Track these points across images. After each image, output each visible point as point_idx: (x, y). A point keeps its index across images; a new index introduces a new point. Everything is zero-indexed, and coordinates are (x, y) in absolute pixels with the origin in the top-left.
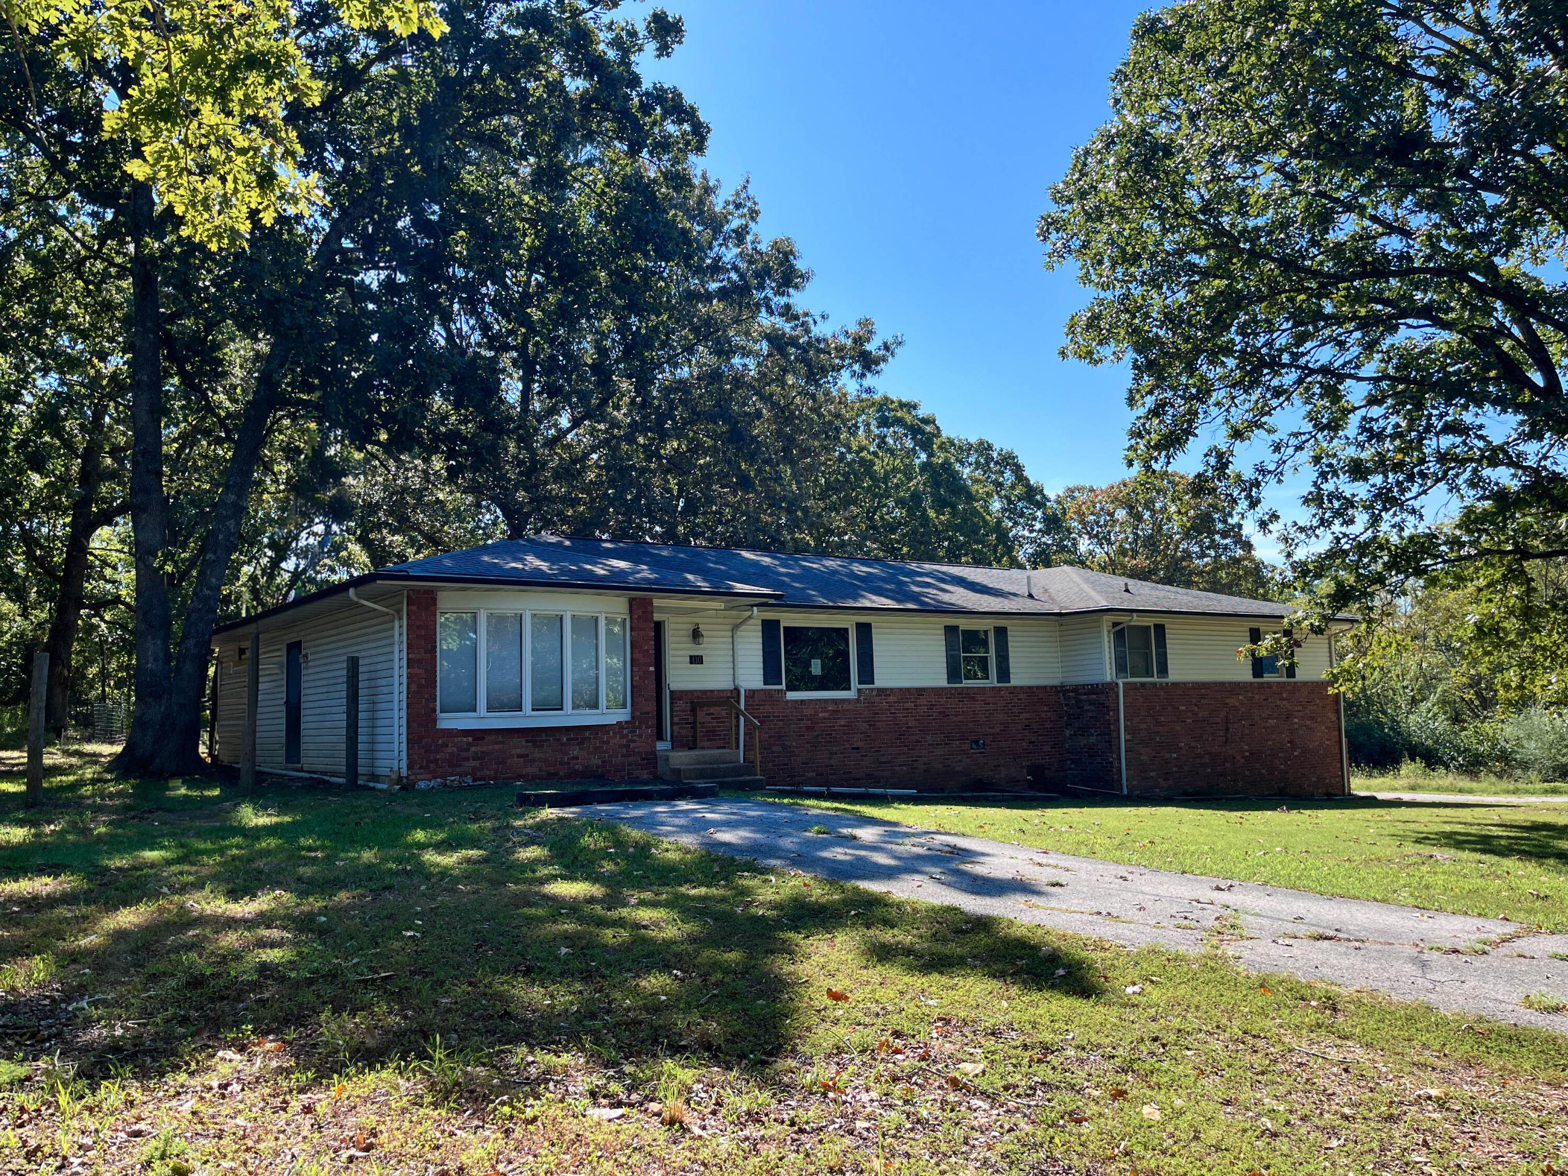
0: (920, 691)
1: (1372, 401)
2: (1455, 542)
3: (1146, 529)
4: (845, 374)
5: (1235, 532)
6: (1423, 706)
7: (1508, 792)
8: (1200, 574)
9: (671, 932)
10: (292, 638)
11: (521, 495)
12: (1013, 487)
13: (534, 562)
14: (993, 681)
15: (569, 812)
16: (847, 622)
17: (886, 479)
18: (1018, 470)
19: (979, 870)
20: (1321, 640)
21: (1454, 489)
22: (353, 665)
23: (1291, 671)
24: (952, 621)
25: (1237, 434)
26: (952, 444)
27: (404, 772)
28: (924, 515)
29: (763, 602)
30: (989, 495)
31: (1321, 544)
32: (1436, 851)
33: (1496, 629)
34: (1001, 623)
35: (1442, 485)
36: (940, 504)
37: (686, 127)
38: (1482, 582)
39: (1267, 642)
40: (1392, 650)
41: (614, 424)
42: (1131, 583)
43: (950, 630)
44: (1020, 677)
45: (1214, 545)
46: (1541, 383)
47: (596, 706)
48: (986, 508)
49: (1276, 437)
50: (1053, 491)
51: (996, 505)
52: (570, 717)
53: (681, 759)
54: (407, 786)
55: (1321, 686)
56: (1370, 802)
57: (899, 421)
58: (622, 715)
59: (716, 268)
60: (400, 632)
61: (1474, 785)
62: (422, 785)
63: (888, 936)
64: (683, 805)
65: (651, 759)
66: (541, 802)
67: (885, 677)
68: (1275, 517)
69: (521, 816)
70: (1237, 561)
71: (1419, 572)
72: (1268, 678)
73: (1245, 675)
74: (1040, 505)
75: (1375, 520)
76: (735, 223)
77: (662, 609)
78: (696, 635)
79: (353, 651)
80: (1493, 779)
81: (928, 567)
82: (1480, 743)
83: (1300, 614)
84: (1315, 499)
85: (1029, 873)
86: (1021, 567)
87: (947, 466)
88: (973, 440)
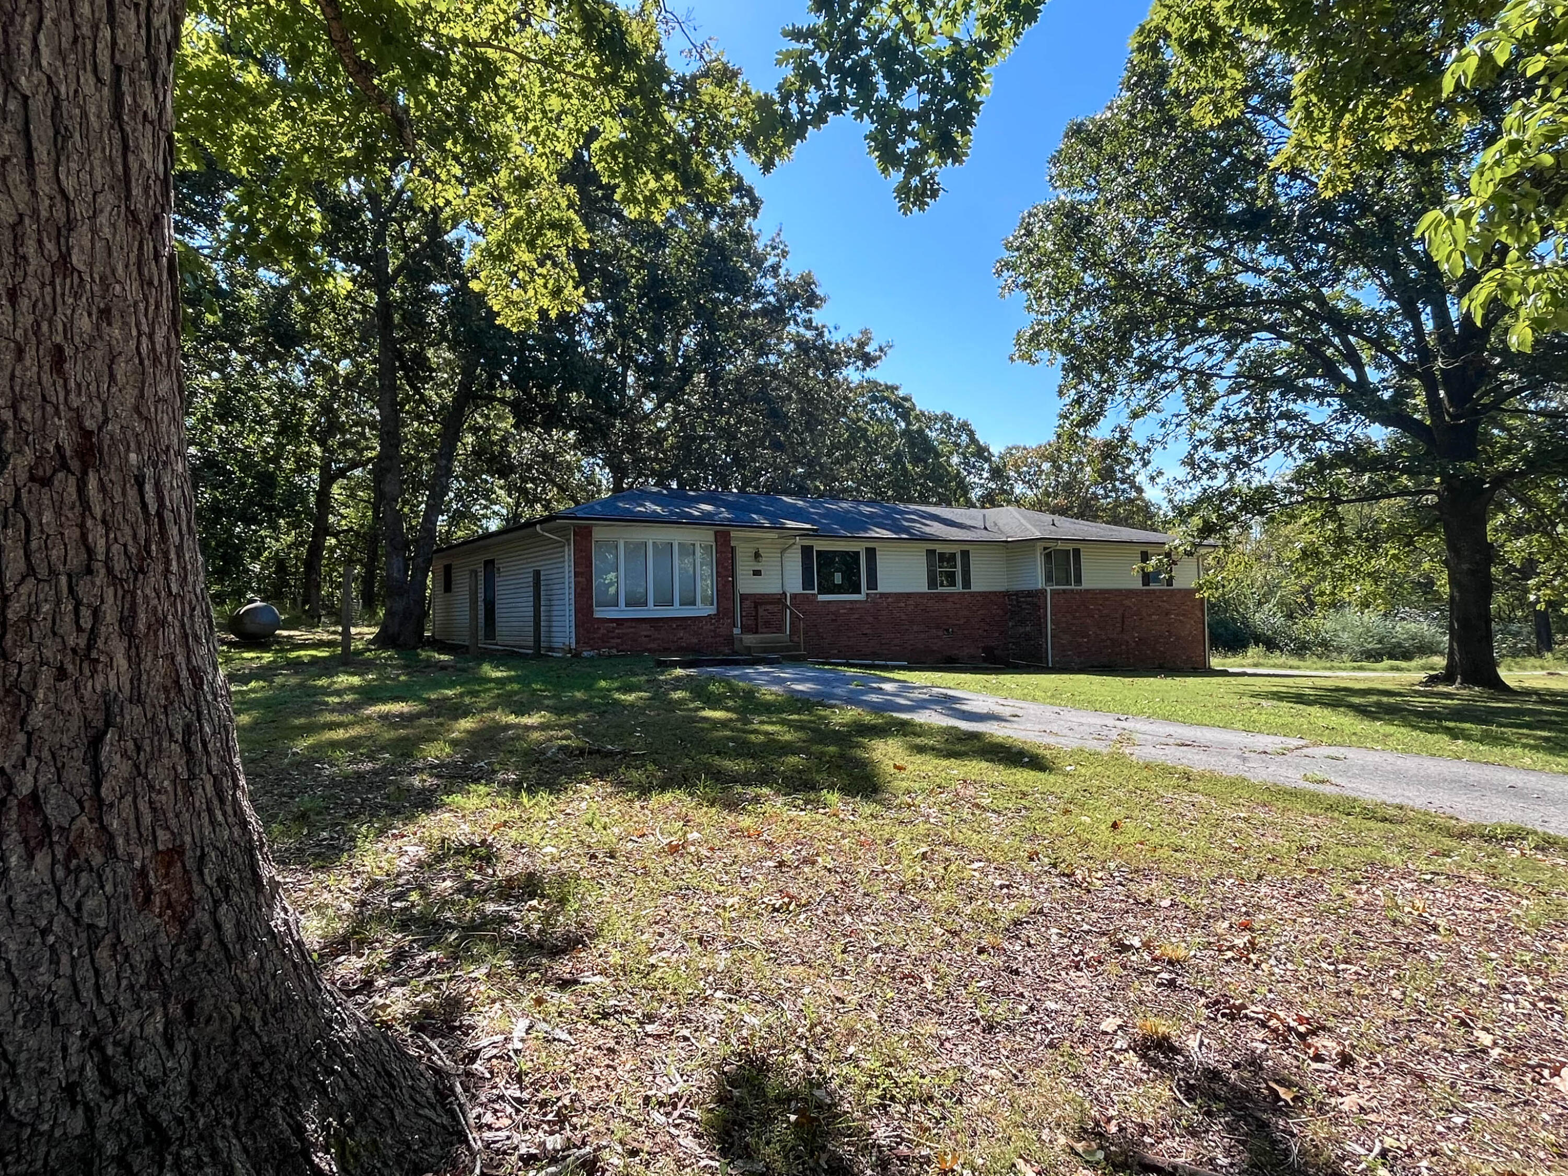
0: (909, 595)
1: (1232, 391)
2: (1289, 492)
3: (1065, 478)
4: (851, 368)
5: (1129, 480)
6: (1266, 607)
7: (1325, 668)
8: (1104, 510)
9: (788, 737)
10: (488, 557)
11: (626, 458)
12: (967, 447)
13: (651, 507)
14: (959, 588)
15: (692, 671)
16: (859, 547)
17: (876, 442)
18: (971, 434)
19: (964, 707)
20: (1193, 560)
21: (1288, 454)
22: (537, 574)
23: (1170, 582)
24: (931, 546)
25: (1135, 415)
26: (923, 414)
27: (573, 646)
28: (904, 467)
29: (805, 534)
30: (951, 453)
31: (1192, 492)
32: (1263, 702)
33: (1317, 553)
34: (965, 547)
35: (1280, 452)
36: (916, 461)
37: (746, 200)
38: (1307, 520)
39: (1153, 561)
40: (1242, 567)
41: (689, 406)
42: (1056, 517)
43: (930, 553)
44: (977, 585)
45: (1115, 489)
46: (1354, 379)
47: (693, 603)
48: (948, 461)
49: (1162, 416)
50: (996, 449)
51: (955, 460)
52: (677, 611)
53: (750, 639)
54: (577, 655)
55: (1190, 592)
56: (1225, 673)
57: (885, 399)
58: (711, 610)
59: (759, 294)
60: (569, 553)
61: (1301, 663)
62: (585, 654)
63: (918, 741)
64: (762, 669)
65: (730, 640)
66: (675, 665)
67: (885, 585)
68: (1160, 473)
69: (662, 673)
70: (1131, 501)
71: (1262, 513)
72: (1153, 586)
73: (1138, 585)
74: (988, 460)
75: (1232, 476)
76: (771, 260)
77: (737, 539)
78: (757, 555)
79: (537, 566)
80: (1315, 658)
81: (913, 507)
82: (1307, 633)
83: (1177, 542)
84: (1189, 462)
85: (998, 710)
86: (974, 506)
87: (920, 431)
88: (939, 412)
